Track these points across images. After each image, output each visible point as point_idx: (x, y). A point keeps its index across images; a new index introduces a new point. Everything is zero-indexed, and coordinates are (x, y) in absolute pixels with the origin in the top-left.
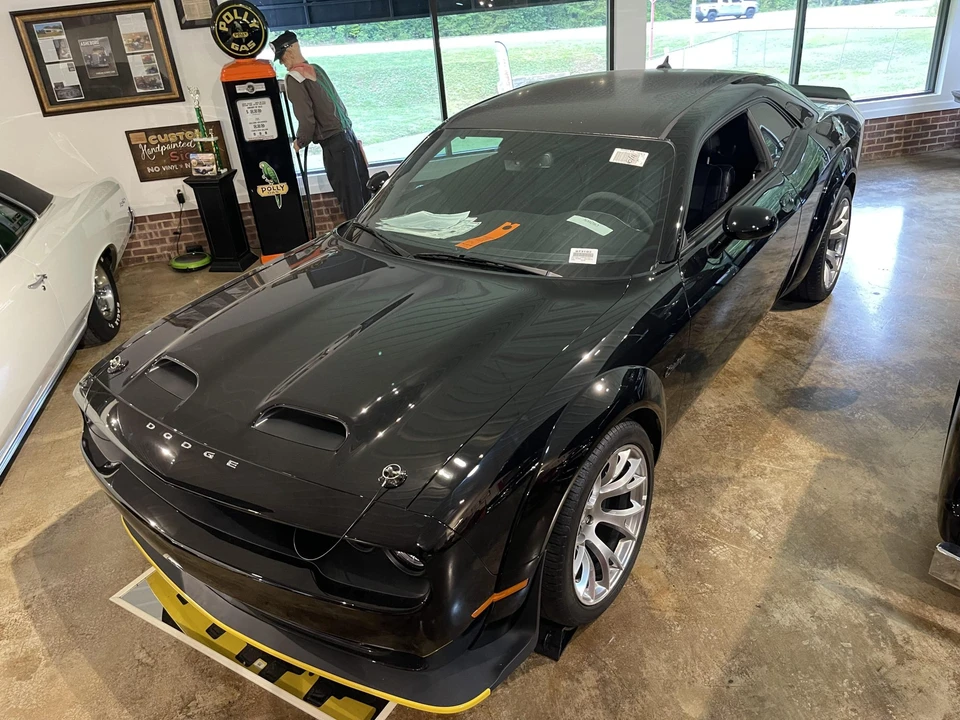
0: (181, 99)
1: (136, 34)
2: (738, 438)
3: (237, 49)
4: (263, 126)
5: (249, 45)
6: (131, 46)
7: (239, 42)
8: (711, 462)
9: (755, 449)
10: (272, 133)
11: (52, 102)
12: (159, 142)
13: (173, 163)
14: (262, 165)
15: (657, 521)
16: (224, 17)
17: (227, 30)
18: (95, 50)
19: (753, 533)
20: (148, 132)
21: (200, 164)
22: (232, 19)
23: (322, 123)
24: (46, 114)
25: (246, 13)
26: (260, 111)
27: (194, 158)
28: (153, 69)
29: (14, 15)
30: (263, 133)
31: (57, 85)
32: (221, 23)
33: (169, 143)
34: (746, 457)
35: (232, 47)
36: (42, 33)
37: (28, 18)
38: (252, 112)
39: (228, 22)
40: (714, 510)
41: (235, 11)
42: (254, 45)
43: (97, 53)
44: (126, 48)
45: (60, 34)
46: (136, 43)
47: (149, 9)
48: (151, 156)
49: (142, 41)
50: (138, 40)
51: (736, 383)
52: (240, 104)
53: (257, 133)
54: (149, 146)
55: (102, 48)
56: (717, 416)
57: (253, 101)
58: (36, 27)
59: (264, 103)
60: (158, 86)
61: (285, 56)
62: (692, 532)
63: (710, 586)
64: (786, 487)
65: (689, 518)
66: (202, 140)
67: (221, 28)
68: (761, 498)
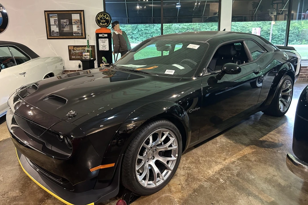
0: (85, 38)
1: (76, 19)
2: (229, 151)
3: (102, 25)
4: (105, 46)
5: (105, 24)
6: (74, 23)
7: (103, 23)
8: (215, 157)
9: (234, 155)
10: (107, 49)
11: (50, 36)
12: (77, 50)
13: (79, 56)
14: (103, 58)
15: (186, 171)
16: (99, 16)
17: (100, 19)
18: (64, 23)
19: (221, 180)
20: (74, 46)
21: (85, 55)
22: (101, 16)
23: (122, 47)
24: (48, 39)
25: (106, 15)
26: (105, 42)
27: (84, 54)
28: (79, 29)
29: (45, 11)
30: (105, 48)
31: (53, 31)
32: (98, 17)
33: (79, 50)
34: (230, 157)
35: (100, 24)
36: (51, 17)
37: (49, 12)
38: (102, 42)
39: (100, 17)
40: (209, 171)
41: (103, 14)
42: (107, 24)
43: (65, 24)
44: (73, 23)
45: (56, 17)
46: (76, 22)
47: (81, 13)
48: (74, 53)
49: (77, 21)
50: (76, 21)
51: (236, 135)
52: (99, 40)
53: (103, 48)
54: (74, 50)
55: (66, 23)
56: (224, 144)
57: (103, 39)
58: (50, 15)
59: (106, 40)
60: (80, 34)
61: (114, 27)
62: (198, 176)
63: (196, 194)
64: (241, 168)
65: (199, 172)
66: (87, 49)
67: (98, 19)
68: (230, 170)
